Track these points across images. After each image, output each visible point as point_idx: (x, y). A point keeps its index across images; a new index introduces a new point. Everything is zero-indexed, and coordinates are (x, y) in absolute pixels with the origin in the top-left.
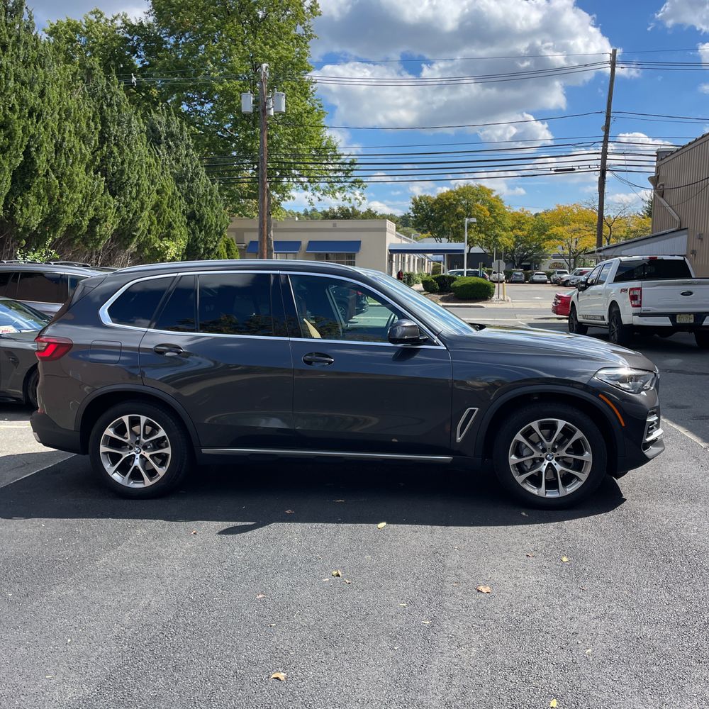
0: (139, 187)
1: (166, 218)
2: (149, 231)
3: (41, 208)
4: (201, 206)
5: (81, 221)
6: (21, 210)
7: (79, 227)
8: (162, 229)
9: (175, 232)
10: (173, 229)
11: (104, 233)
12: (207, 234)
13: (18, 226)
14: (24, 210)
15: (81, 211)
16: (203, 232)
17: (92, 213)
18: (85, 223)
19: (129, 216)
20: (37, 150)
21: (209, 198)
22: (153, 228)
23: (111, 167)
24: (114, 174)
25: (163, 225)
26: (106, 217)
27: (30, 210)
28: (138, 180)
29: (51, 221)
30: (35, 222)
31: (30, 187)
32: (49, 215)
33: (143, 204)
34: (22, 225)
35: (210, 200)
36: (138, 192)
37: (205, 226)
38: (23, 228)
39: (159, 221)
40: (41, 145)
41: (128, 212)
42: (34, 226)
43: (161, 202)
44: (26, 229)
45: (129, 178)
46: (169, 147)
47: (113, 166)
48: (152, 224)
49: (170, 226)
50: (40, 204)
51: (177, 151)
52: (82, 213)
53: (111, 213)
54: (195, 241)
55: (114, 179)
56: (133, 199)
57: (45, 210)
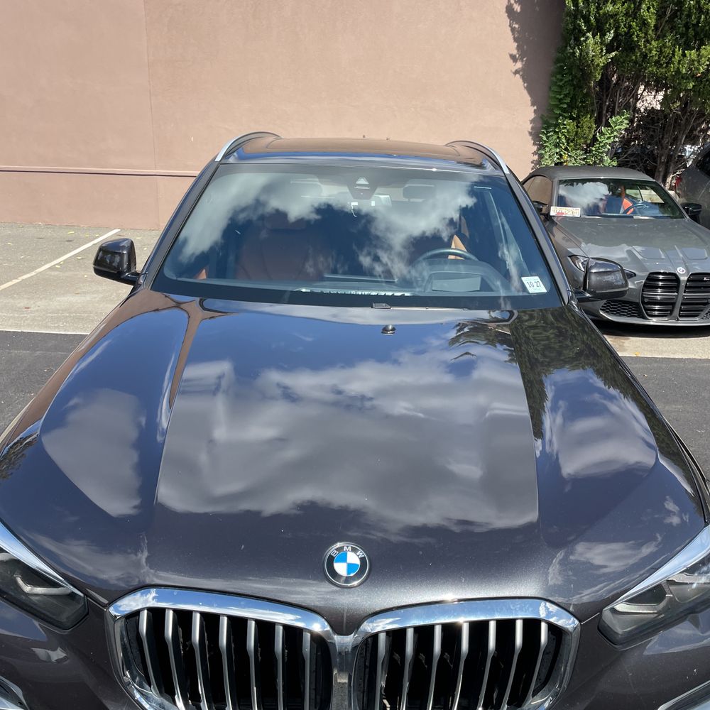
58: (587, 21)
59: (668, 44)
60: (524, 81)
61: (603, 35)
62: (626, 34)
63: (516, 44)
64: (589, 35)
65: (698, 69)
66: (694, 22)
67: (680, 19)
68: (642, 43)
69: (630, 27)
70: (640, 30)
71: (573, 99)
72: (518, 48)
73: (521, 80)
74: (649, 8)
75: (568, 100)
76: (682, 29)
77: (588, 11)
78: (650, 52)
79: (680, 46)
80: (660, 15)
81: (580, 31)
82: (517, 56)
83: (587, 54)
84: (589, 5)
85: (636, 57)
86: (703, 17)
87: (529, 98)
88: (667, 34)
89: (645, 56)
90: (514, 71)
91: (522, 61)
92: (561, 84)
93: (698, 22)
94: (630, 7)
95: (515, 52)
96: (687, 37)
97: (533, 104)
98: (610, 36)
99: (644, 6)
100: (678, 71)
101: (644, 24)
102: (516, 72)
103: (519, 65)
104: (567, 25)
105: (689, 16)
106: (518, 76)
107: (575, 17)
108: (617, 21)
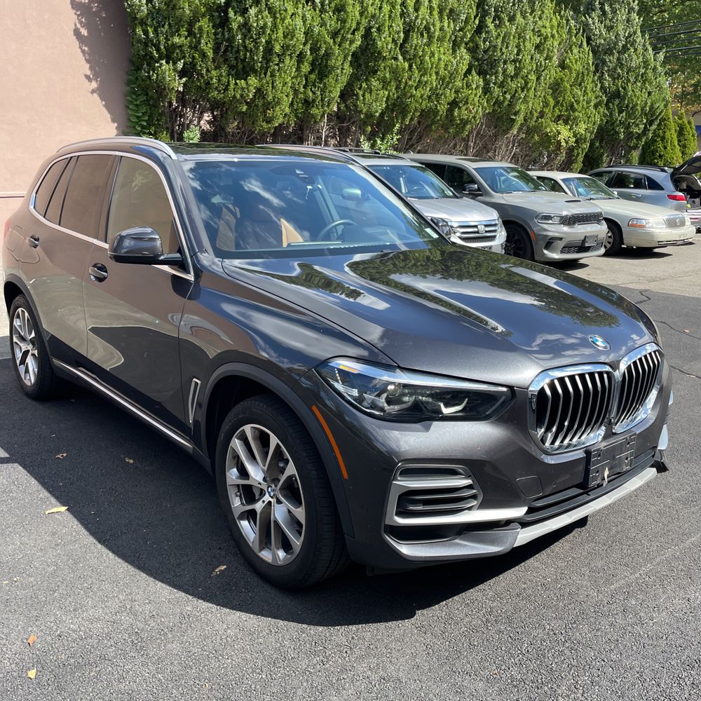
0: (520, 62)
1: (566, 98)
2: (542, 115)
3: (387, 93)
4: (628, 80)
5: (436, 106)
6: (363, 96)
7: (436, 112)
8: (561, 111)
9: (576, 114)
10: (574, 110)
11: (465, 117)
12: (629, 116)
13: (361, 112)
14: (367, 95)
15: (437, 94)
16: (624, 114)
17: (450, 95)
18: (443, 108)
19: (505, 98)
20: (379, 30)
21: (643, 71)
22: (546, 110)
23: (482, 44)
24: (485, 52)
25: (562, 105)
26: (467, 99)
27: (374, 96)
28: (518, 54)
29: (397, 107)
30: (378, 108)
31: (376, 71)
32: (396, 100)
33: (526, 83)
34: (364, 111)
35: (642, 74)
36: (518, 70)
37: (627, 107)
38: (366, 114)
39: (557, 103)
40: (383, 24)
41: (505, 93)
42: (377, 112)
43: (561, 79)
44: (369, 116)
45: (503, 54)
46: (604, 13)
47: (484, 41)
48: (546, 104)
49: (572, 108)
50: (386, 89)
51: (613, 18)
52: (438, 97)
53: (475, 95)
54: (612, 124)
55: (486, 57)
56: (512, 77)
57: (391, 94)
58: (158, 50)
59: (224, 74)
60: (102, 99)
61: (175, 63)
62: (191, 63)
63: (88, 65)
64: (164, 62)
65: (248, 96)
66: (242, 57)
67: (231, 53)
68: (204, 71)
69: (194, 58)
70: (202, 61)
71: (151, 116)
72: (91, 68)
73: (98, 98)
74: (207, 44)
75: (146, 118)
76: (234, 62)
77: (158, 40)
78: (212, 79)
79: (232, 75)
80: (216, 50)
81: (152, 57)
82: (91, 76)
83: (164, 78)
84: (158, 36)
85: (200, 83)
86: (248, 54)
87: (109, 116)
88: (222, 66)
89: (208, 83)
90: (91, 90)
91: (97, 81)
92: (138, 103)
93: (245, 58)
94: (192, 41)
95: (88, 73)
96: (237, 70)
97: (113, 121)
98: (180, 65)
99: (203, 41)
100: (234, 97)
101: (204, 55)
102: (93, 92)
103: (94, 85)
104: (139, 51)
105: (238, 51)
106: (95, 95)
107: (146, 45)
108: (182, 52)
